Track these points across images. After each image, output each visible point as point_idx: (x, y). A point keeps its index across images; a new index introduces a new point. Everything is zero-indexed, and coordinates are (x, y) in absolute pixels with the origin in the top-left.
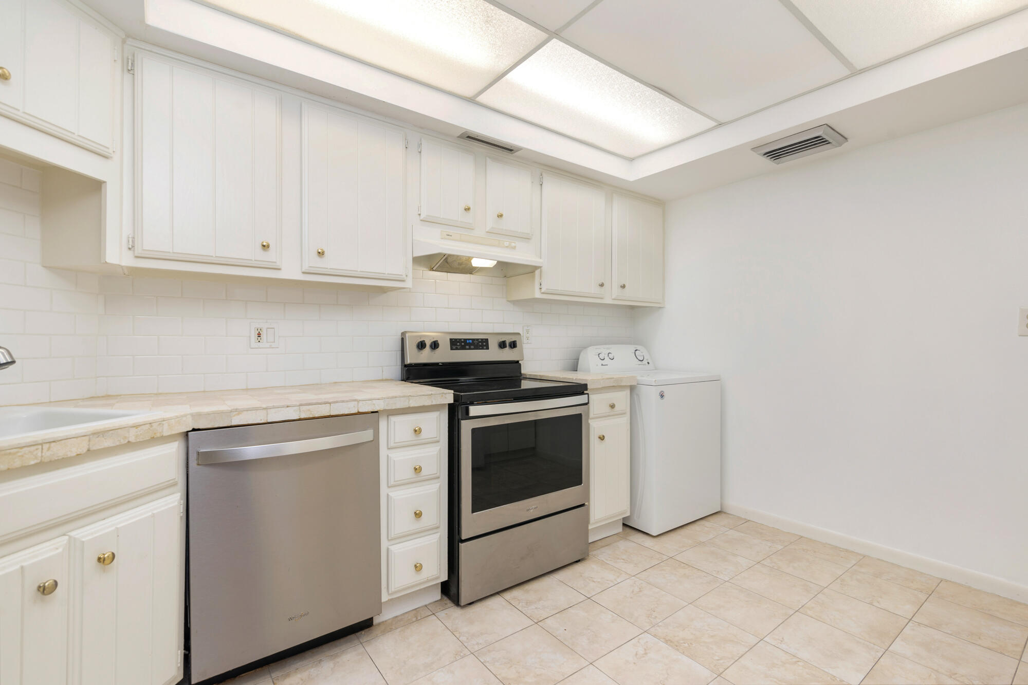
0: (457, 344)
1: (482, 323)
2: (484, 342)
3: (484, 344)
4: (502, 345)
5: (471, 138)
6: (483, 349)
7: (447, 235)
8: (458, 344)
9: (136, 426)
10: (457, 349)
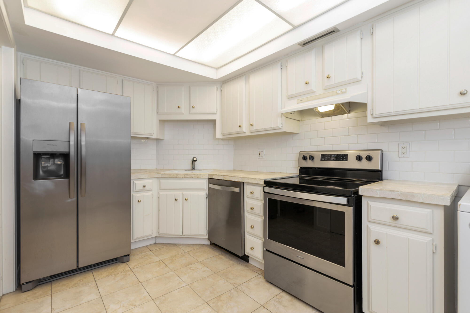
0: (324, 157)
1: (358, 143)
2: (345, 156)
3: (345, 157)
4: (359, 158)
5: (306, 43)
6: (343, 160)
7: (300, 101)
8: (326, 157)
9: (194, 174)
10: (325, 160)
